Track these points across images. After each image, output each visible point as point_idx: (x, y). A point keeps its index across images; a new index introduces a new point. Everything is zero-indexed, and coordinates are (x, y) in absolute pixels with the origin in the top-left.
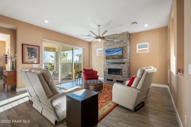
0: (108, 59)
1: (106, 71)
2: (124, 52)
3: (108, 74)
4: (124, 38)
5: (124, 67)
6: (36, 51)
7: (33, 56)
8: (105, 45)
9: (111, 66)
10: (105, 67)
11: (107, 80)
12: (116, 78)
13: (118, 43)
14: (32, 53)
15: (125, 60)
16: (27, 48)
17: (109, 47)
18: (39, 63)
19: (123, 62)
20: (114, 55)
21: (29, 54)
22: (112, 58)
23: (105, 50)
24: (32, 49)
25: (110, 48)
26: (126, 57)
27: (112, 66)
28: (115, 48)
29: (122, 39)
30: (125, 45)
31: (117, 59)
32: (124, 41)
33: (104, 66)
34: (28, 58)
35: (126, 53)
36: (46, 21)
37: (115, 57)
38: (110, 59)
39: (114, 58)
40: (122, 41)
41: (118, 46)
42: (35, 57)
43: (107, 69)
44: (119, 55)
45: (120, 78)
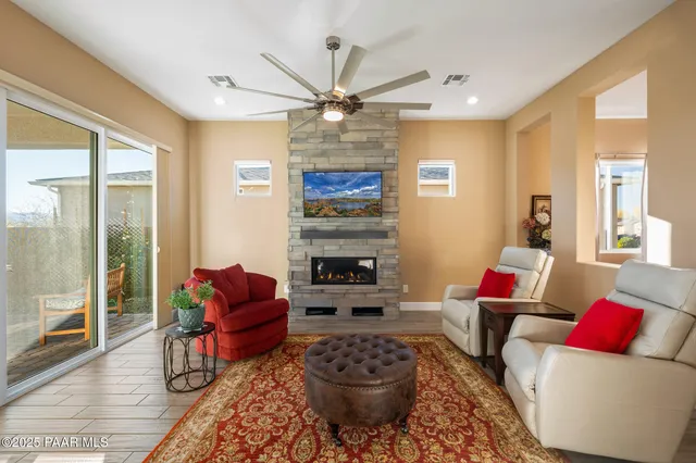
0: (313, 216)
1: (304, 273)
2: (387, 189)
3: (313, 283)
4: (386, 133)
5: (386, 251)
8: (293, 146)
9: (326, 248)
10: (298, 255)
11: (307, 314)
12: (352, 296)
13: (359, 146)
15: (388, 222)
17: (314, 160)
19: (380, 228)
20: (346, 200)
22: (334, 213)
23: (297, 172)
25: (322, 164)
26: (395, 209)
27: (334, 248)
28: (346, 167)
29: (377, 135)
30: (390, 160)
31: (358, 215)
32: (387, 146)
33: (291, 249)
35: (392, 194)
37: (349, 207)
38: (325, 216)
39: (343, 213)
40: (376, 144)
41: (358, 161)
43: (306, 263)
44: (368, 200)
45: (368, 296)
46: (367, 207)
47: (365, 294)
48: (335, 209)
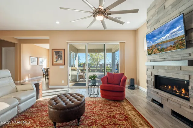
0: (150, 54)
1: (151, 82)
6: (62, 54)
7: (59, 59)
9: (160, 70)
10: (149, 72)
14: (59, 56)
16: (55, 52)
17: (155, 26)
18: (64, 65)
21: (56, 57)
22: (158, 52)
24: (58, 52)
34: (55, 60)
36: (58, 23)
38: (155, 53)
39: (162, 51)
42: (61, 59)
43: (151, 77)
44: (174, 39)
45: (182, 107)
46: (175, 44)
47: (180, 105)
48: (158, 49)
